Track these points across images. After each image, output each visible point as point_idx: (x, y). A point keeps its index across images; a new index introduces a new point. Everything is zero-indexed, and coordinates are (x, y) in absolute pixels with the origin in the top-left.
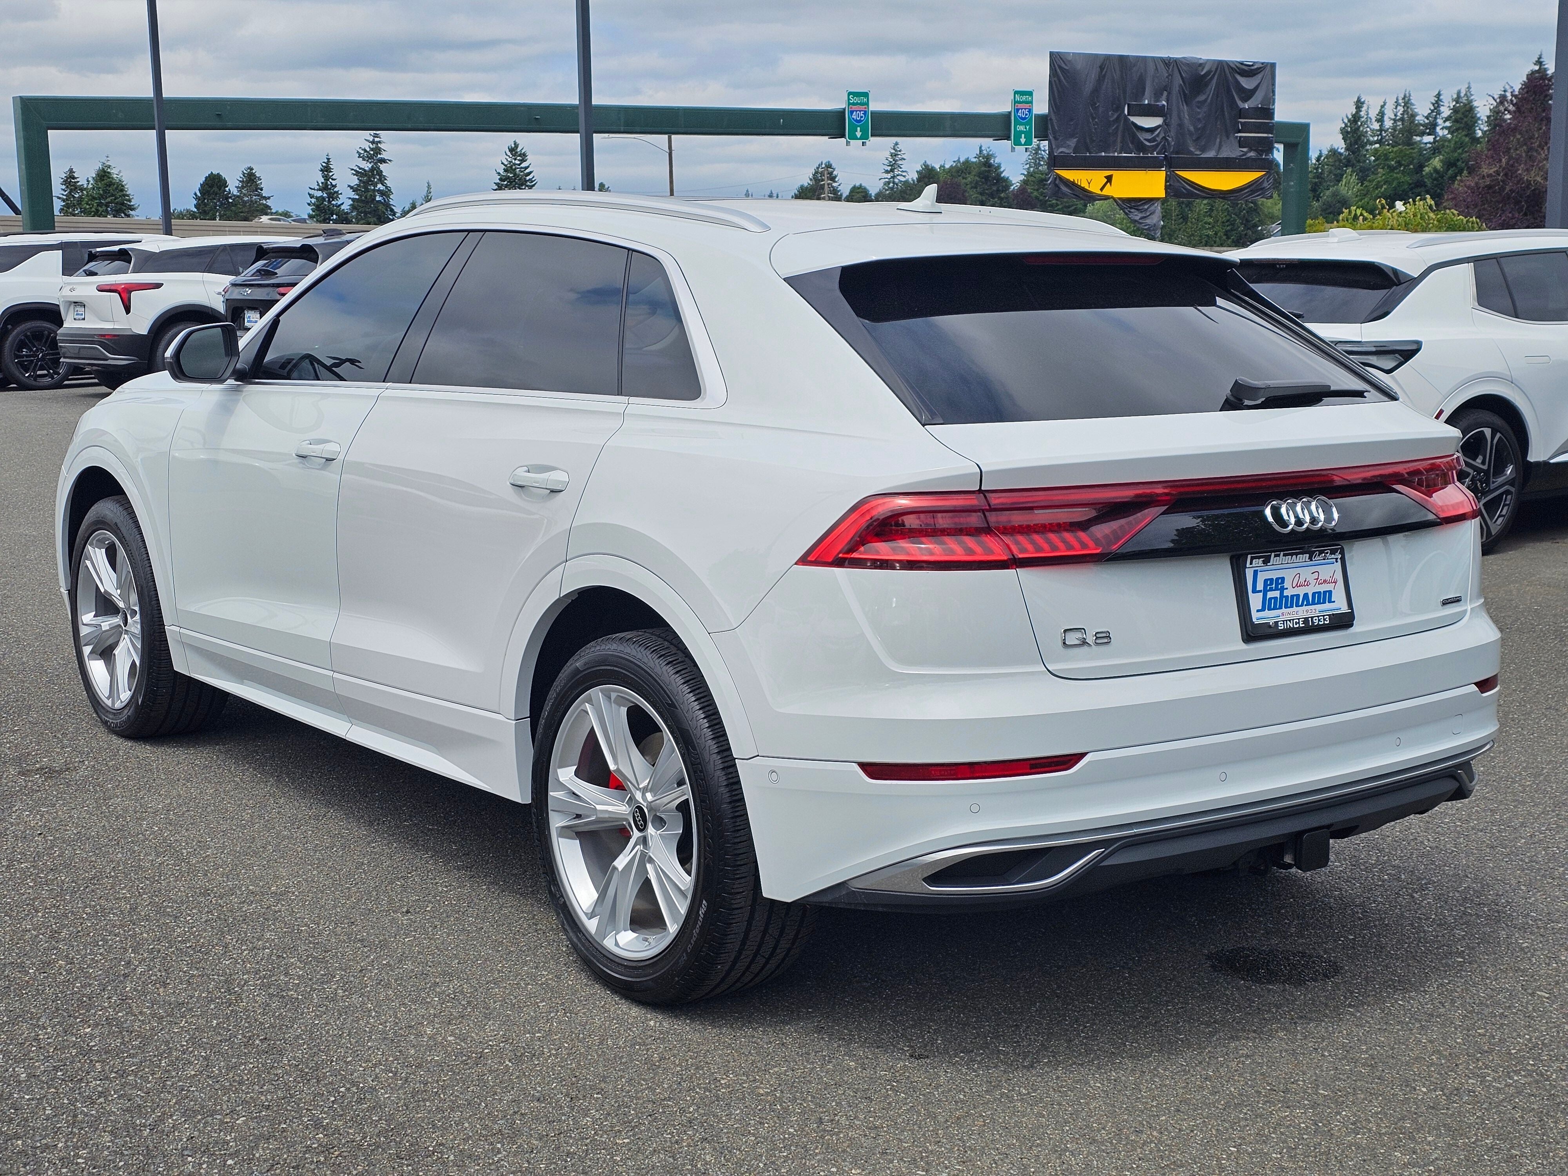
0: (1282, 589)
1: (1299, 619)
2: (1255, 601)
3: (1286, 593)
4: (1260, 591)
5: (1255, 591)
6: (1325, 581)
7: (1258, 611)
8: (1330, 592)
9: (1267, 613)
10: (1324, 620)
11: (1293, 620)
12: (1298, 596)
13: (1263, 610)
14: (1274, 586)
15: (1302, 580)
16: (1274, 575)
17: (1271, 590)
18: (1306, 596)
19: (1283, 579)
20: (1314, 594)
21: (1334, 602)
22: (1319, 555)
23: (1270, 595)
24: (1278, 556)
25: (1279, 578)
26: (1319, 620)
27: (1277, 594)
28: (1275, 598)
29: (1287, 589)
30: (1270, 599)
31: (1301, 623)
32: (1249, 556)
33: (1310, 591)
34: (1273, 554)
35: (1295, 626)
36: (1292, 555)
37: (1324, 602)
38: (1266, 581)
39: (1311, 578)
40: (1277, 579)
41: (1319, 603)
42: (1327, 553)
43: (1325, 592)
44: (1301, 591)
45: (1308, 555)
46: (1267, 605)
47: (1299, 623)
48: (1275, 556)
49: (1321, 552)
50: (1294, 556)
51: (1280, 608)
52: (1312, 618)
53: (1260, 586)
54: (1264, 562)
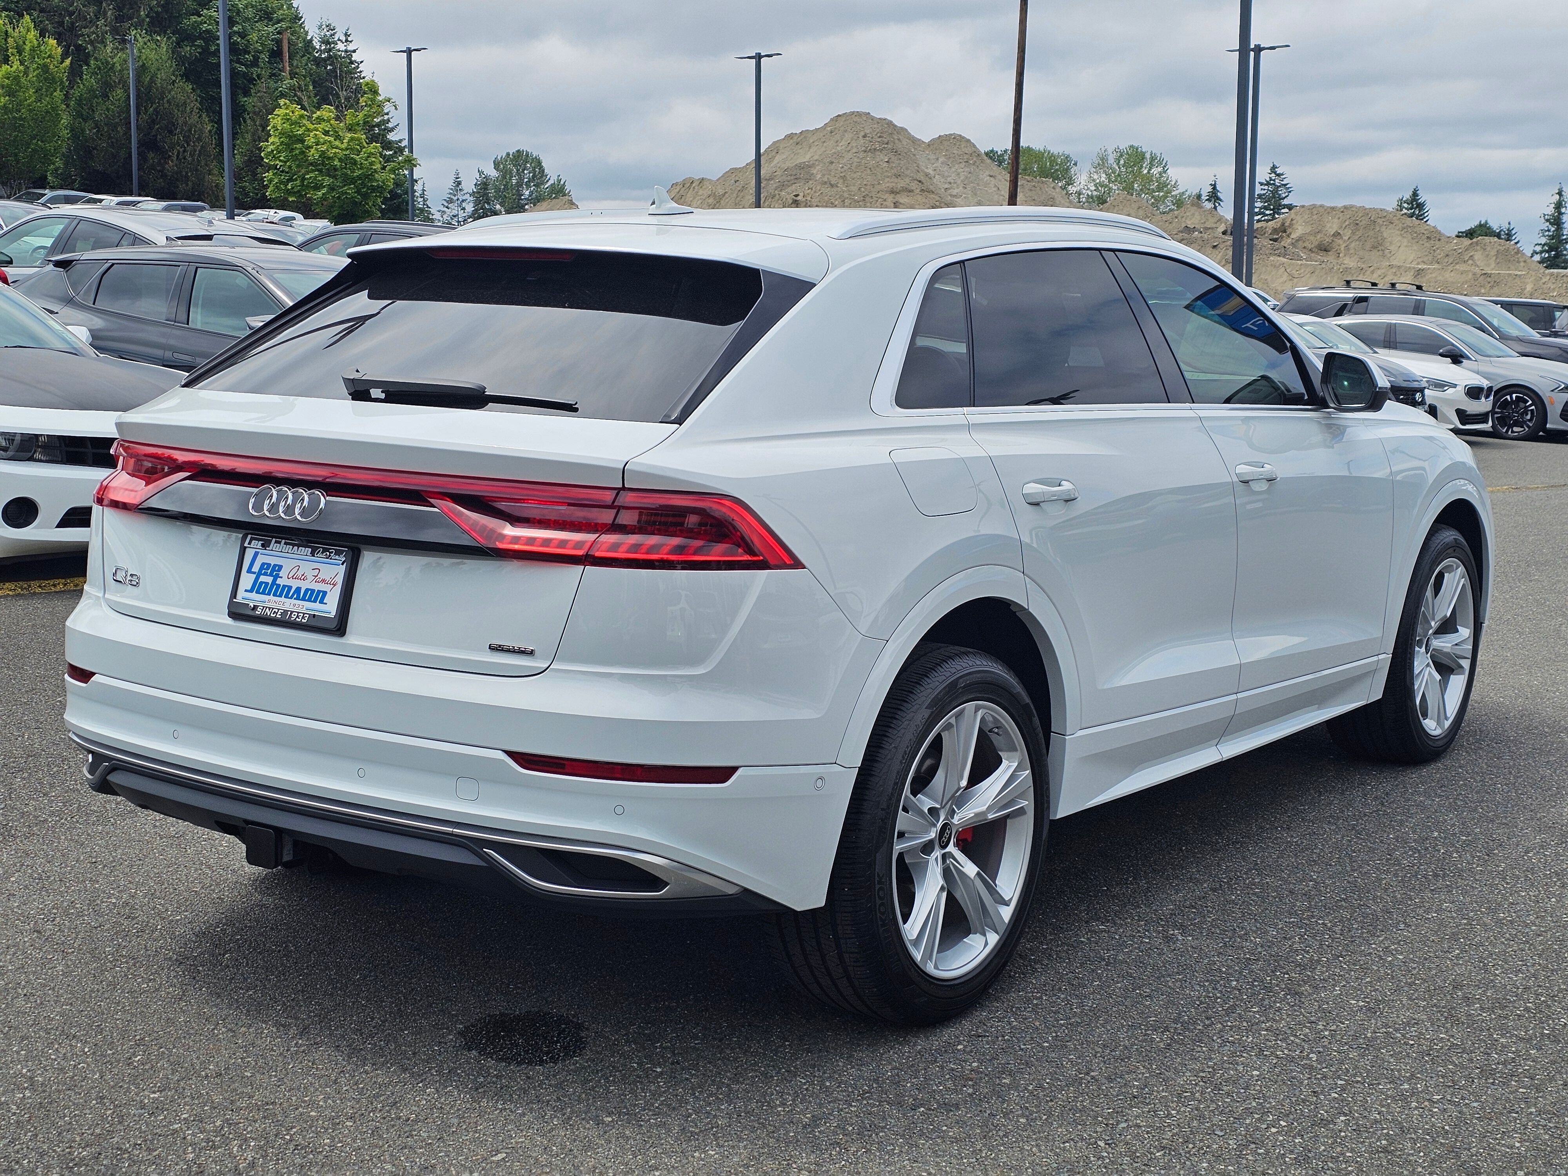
0: (277, 577)
1: (279, 609)
2: (246, 580)
3: (279, 581)
4: (254, 573)
5: (249, 571)
6: (323, 581)
7: (246, 591)
8: (325, 593)
9: (254, 596)
10: (303, 617)
11: (273, 609)
12: (290, 588)
13: (251, 591)
14: (269, 571)
15: (300, 573)
16: (273, 561)
17: (265, 574)
18: (298, 589)
19: (280, 567)
20: (307, 590)
21: (326, 604)
22: (322, 553)
23: (263, 578)
24: (280, 543)
25: (277, 565)
26: (298, 617)
27: (269, 580)
28: (267, 584)
29: (281, 577)
30: (262, 583)
31: (279, 613)
32: (249, 536)
33: (304, 585)
34: (274, 540)
35: (272, 615)
36: (294, 545)
37: (315, 601)
38: (263, 564)
39: (310, 574)
40: (275, 565)
41: (309, 600)
42: (332, 552)
43: (319, 591)
44: (295, 584)
45: (310, 550)
46: (257, 587)
47: (277, 613)
48: (276, 542)
49: (325, 550)
50: (296, 548)
51: (269, 594)
52: (292, 612)
53: (256, 568)
54: (263, 545)
